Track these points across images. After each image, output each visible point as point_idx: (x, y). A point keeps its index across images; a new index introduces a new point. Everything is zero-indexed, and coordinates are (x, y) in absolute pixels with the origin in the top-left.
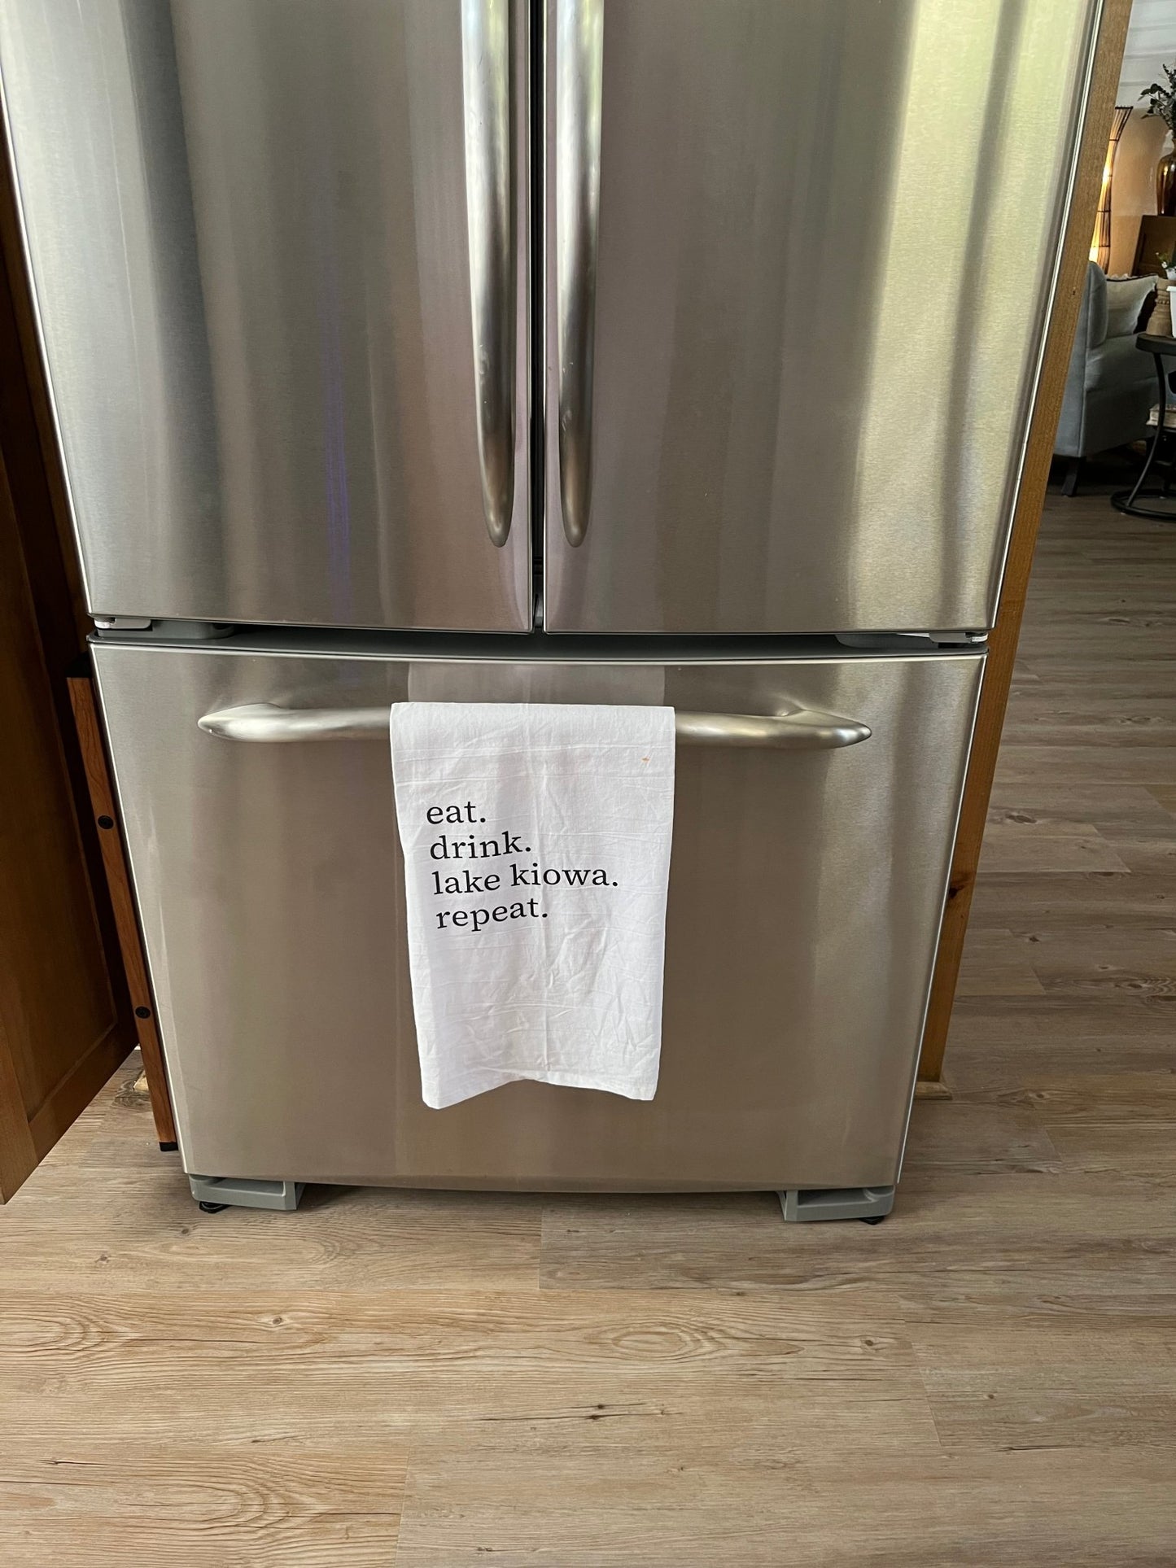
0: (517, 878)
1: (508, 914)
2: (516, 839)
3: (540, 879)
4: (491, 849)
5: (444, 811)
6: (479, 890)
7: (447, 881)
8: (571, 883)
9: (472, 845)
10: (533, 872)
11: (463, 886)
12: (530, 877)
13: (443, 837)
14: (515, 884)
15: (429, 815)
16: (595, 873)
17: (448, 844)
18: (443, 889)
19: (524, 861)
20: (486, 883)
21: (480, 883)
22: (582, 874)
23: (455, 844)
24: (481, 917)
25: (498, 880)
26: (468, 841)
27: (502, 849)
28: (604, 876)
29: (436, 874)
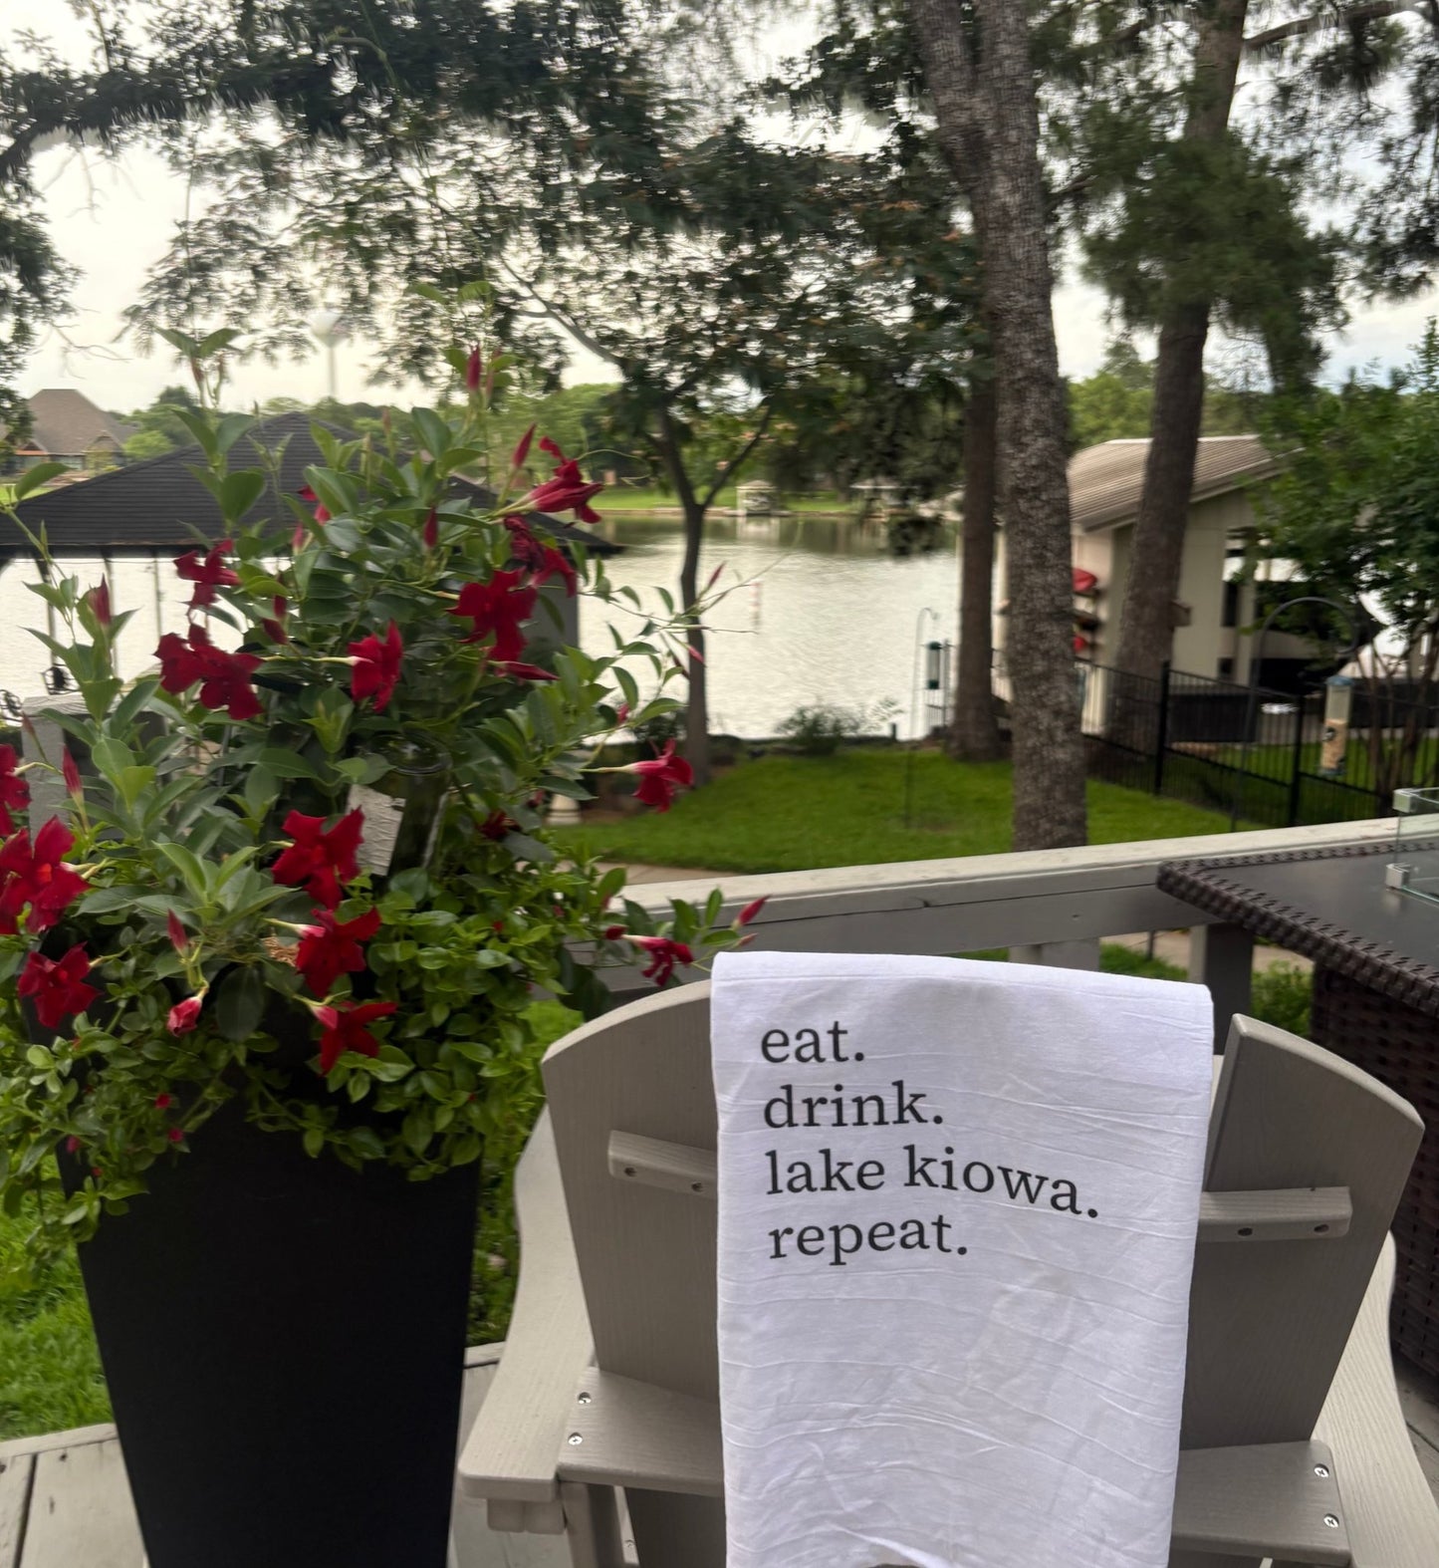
0: (916, 1172)
1: (896, 1238)
2: (916, 1097)
3: (958, 1179)
4: (871, 1111)
5: (792, 1037)
6: (847, 1188)
7: (791, 1170)
8: (1013, 1195)
9: (839, 1102)
10: (944, 1163)
11: (818, 1179)
12: (937, 1173)
13: (788, 1088)
14: (912, 1183)
15: (765, 1045)
16: (1056, 1185)
17: (796, 1101)
18: (782, 1184)
19: (929, 1141)
20: (861, 1175)
21: (850, 1175)
22: (1033, 1183)
23: (809, 1101)
24: (848, 1239)
25: (881, 1171)
26: (832, 1095)
27: (891, 1113)
28: (1073, 1195)
29: (772, 1155)
